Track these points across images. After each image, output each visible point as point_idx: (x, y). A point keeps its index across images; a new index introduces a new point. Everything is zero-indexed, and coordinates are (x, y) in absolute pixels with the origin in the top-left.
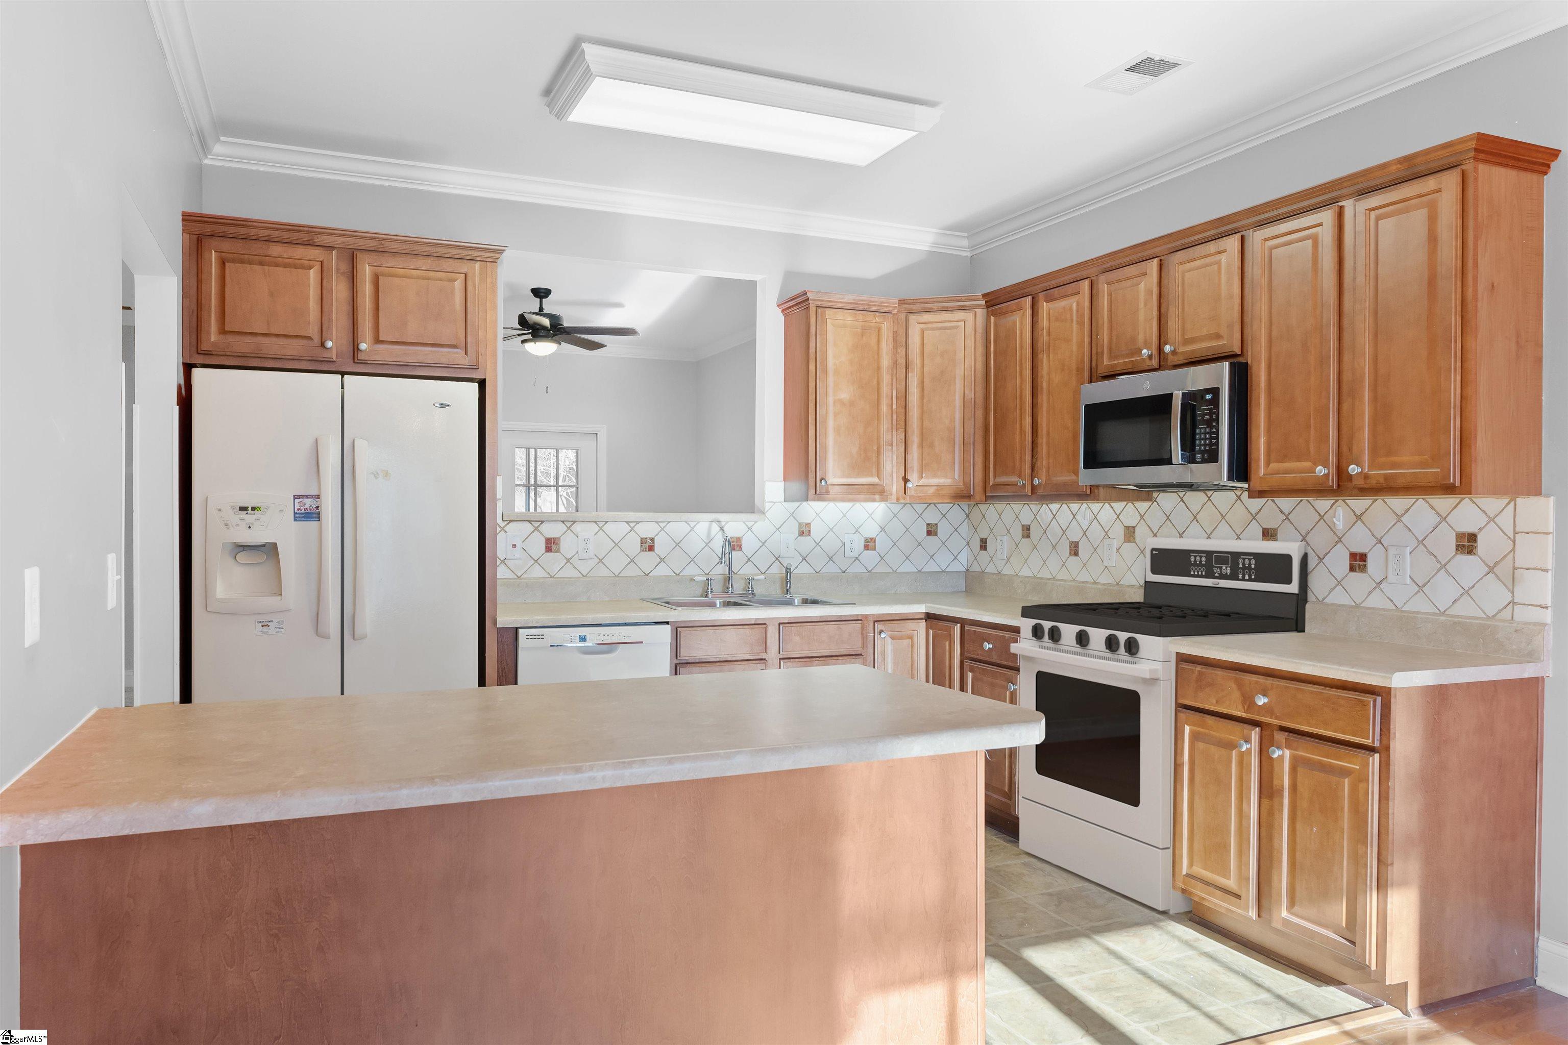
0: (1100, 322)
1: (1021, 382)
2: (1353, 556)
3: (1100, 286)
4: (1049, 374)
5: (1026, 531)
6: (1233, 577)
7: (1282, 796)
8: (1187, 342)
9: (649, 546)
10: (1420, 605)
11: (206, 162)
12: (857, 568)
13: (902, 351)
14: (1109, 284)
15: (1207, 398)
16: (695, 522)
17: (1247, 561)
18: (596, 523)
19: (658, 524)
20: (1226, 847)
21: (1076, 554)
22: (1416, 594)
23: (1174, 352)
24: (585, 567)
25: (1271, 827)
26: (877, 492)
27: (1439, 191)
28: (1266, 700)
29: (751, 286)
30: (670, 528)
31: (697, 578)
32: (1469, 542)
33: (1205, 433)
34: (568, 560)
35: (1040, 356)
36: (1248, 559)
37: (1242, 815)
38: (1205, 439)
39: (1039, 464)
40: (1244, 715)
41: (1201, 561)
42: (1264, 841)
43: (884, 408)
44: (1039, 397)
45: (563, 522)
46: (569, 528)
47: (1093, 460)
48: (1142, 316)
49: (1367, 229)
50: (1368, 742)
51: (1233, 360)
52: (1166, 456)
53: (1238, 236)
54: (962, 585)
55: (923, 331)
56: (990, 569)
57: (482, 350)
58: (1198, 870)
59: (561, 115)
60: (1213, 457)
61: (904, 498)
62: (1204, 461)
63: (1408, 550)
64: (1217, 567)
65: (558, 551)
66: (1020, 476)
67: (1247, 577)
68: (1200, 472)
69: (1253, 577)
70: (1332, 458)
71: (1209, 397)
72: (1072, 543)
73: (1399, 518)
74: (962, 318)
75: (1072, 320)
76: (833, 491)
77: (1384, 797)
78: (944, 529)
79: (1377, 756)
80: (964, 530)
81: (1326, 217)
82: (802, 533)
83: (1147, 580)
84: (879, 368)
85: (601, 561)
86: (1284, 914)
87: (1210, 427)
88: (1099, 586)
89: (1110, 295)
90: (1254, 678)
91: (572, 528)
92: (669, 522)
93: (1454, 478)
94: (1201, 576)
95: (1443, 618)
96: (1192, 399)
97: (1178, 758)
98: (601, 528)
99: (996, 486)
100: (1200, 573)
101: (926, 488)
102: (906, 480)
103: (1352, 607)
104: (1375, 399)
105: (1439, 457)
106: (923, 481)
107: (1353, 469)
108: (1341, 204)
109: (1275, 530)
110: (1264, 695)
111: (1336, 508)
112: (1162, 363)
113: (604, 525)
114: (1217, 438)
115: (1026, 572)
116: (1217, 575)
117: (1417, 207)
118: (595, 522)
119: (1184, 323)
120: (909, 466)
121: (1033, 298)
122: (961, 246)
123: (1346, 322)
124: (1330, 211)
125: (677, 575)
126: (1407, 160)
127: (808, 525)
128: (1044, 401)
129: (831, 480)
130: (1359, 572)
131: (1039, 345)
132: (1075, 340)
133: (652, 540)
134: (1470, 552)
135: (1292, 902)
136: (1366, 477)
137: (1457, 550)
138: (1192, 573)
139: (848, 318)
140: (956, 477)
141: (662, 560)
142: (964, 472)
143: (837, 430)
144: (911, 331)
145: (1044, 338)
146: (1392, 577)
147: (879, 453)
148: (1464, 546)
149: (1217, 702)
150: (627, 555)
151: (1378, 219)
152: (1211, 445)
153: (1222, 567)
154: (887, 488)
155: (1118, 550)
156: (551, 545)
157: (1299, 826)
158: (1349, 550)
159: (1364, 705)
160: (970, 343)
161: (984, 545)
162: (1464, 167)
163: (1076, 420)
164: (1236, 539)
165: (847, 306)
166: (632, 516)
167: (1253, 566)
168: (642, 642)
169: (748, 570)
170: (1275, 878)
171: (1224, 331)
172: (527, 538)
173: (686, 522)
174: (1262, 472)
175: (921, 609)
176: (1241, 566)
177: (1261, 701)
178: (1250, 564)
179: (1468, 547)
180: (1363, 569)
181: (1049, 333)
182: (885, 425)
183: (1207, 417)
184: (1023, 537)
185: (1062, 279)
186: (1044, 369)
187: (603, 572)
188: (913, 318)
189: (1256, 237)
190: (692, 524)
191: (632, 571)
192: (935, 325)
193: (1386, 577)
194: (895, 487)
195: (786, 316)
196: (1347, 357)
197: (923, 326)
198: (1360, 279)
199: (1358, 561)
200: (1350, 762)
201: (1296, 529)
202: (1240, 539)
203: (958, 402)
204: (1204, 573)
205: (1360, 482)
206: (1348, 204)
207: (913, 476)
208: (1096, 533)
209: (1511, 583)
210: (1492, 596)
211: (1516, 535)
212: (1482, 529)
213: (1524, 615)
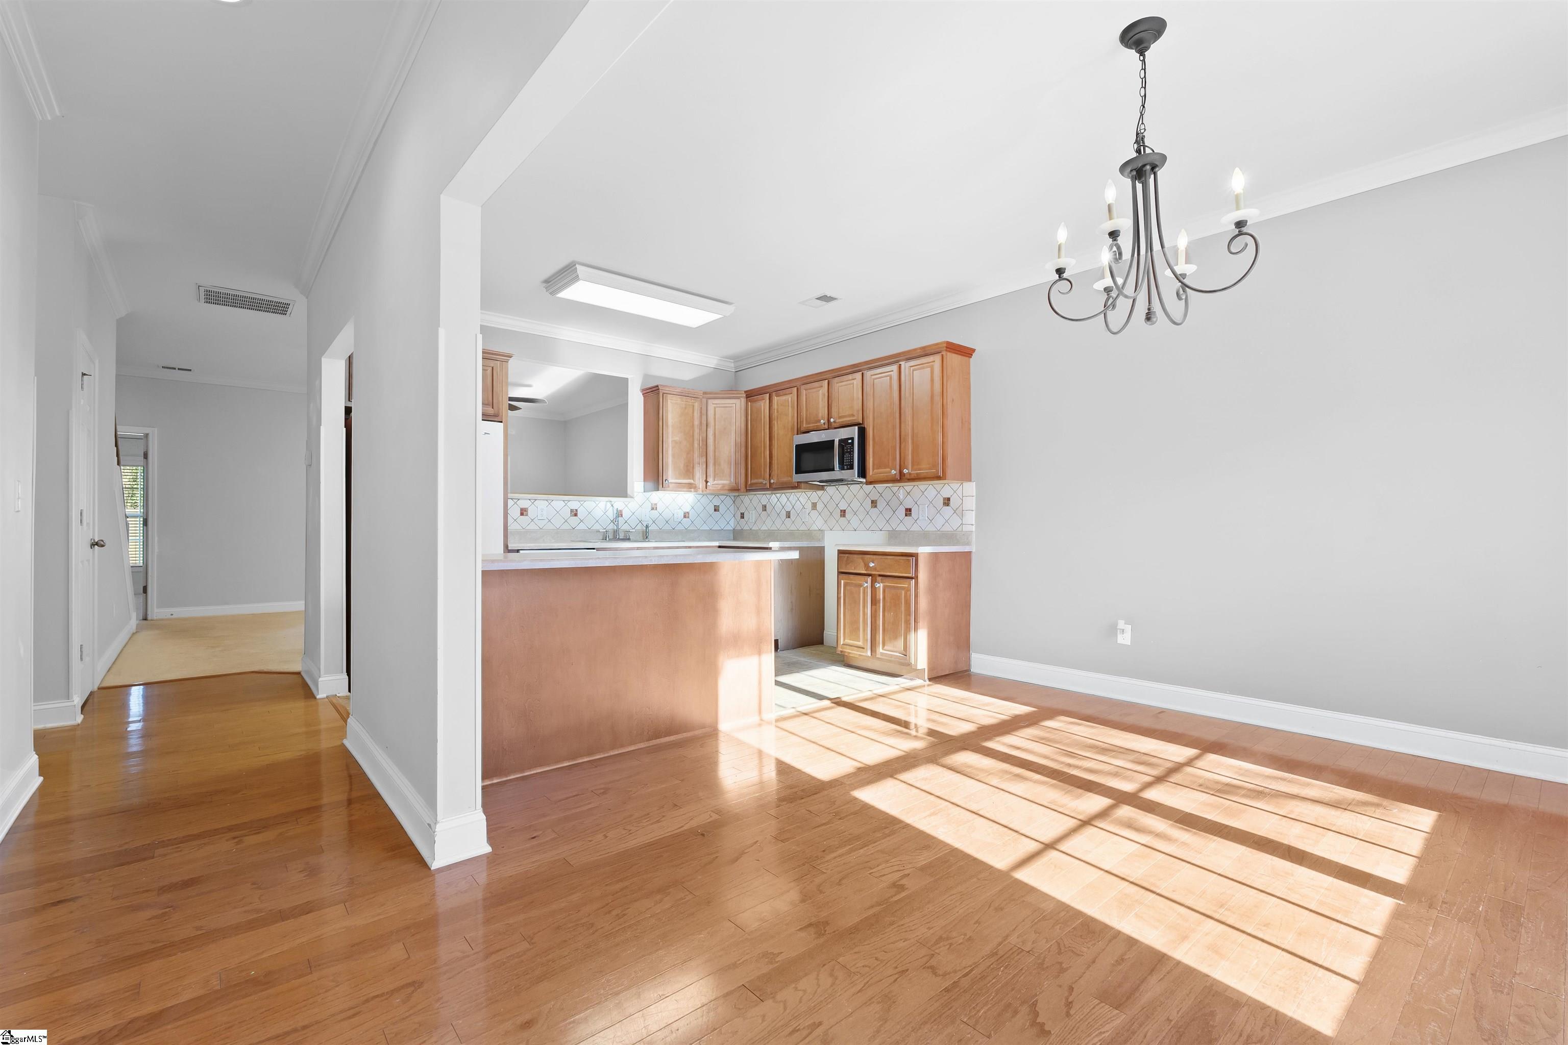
0: (802, 408)
1: (764, 434)
2: (906, 510)
3: (802, 390)
4: (778, 430)
5: (764, 508)
7: (880, 603)
8: (840, 417)
9: (575, 513)
10: (931, 528)
12: (680, 527)
13: (704, 417)
14: (806, 390)
16: (599, 502)
18: (547, 501)
19: (579, 503)
20: (858, 629)
21: (789, 517)
22: (929, 522)
23: (834, 422)
24: (541, 524)
25: (875, 617)
26: (691, 487)
27: (934, 361)
28: (873, 565)
29: (625, 381)
30: (586, 505)
31: (601, 530)
32: (947, 501)
33: (848, 457)
34: (532, 520)
35: (773, 422)
37: (864, 614)
38: (848, 459)
39: (773, 473)
40: (865, 572)
42: (873, 624)
43: (696, 445)
44: (773, 441)
45: (530, 500)
46: (533, 503)
47: (799, 471)
48: (821, 406)
49: (910, 374)
50: (910, 575)
51: (859, 426)
52: (832, 468)
53: (861, 373)
54: (732, 536)
55: (715, 408)
56: (746, 528)
57: (500, 407)
58: (848, 641)
59: (553, 293)
60: (851, 467)
61: (706, 491)
62: (848, 469)
63: (927, 506)
65: (527, 515)
66: (764, 479)
68: (846, 474)
70: (898, 467)
71: (850, 441)
72: (787, 512)
73: (922, 492)
74: (735, 402)
75: (789, 406)
76: (671, 486)
77: (916, 596)
78: (722, 509)
79: (914, 580)
80: (732, 508)
81: (894, 368)
82: (653, 509)
84: (693, 425)
85: (550, 521)
86: (881, 651)
87: (850, 454)
88: (801, 531)
89: (806, 395)
90: (869, 556)
91: (535, 503)
92: (585, 502)
93: (941, 474)
95: (938, 532)
96: (843, 442)
97: (839, 595)
98: (549, 504)
99: (752, 484)
101: (717, 486)
102: (707, 482)
103: (906, 531)
104: (913, 443)
105: (935, 466)
106: (716, 482)
107: (905, 471)
108: (900, 363)
109: (876, 500)
110: (873, 563)
111: (900, 489)
112: (830, 426)
113: (551, 502)
114: (853, 459)
115: (764, 528)
117: (927, 367)
119: (838, 409)
120: (708, 474)
121: (770, 395)
122: (731, 366)
123: (902, 411)
124: (896, 366)
125: (590, 527)
126: (923, 348)
127: (656, 504)
128: (775, 443)
129: (670, 480)
130: (909, 516)
131: (773, 417)
132: (790, 415)
133: (576, 510)
134: (948, 505)
135: (884, 645)
136: (910, 474)
137: (943, 505)
139: (678, 400)
140: (732, 480)
141: (582, 521)
142: (736, 477)
143: (673, 456)
144: (709, 408)
145: (775, 414)
146: (921, 518)
147: (693, 468)
148: (946, 503)
149: (855, 568)
150: (564, 518)
151: (913, 371)
152: (851, 462)
154: (697, 486)
155: (809, 514)
156: (524, 512)
157: (886, 614)
158: (905, 507)
159: (909, 561)
160: (738, 415)
161: (742, 516)
162: (942, 353)
163: (791, 452)
165: (677, 393)
166: (566, 498)
169: (625, 527)
170: (877, 637)
171: (855, 413)
173: (594, 502)
174: (871, 474)
175: (717, 544)
177: (872, 565)
181: (778, 412)
182: (696, 454)
183: (849, 450)
184: (763, 511)
185: (785, 386)
186: (775, 428)
187: (550, 526)
188: (710, 401)
189: (868, 374)
190: (597, 503)
191: (566, 526)
192: (721, 405)
193: (919, 518)
194: (701, 484)
195: (644, 396)
196: (903, 425)
197: (715, 405)
198: (907, 395)
199: (908, 512)
200: (904, 584)
201: (885, 499)
203: (733, 444)
205: (908, 477)
206: (902, 363)
207: (710, 480)
208: (798, 506)
209: (962, 516)
210: (955, 523)
211: (963, 497)
212: (951, 496)
213: (966, 528)
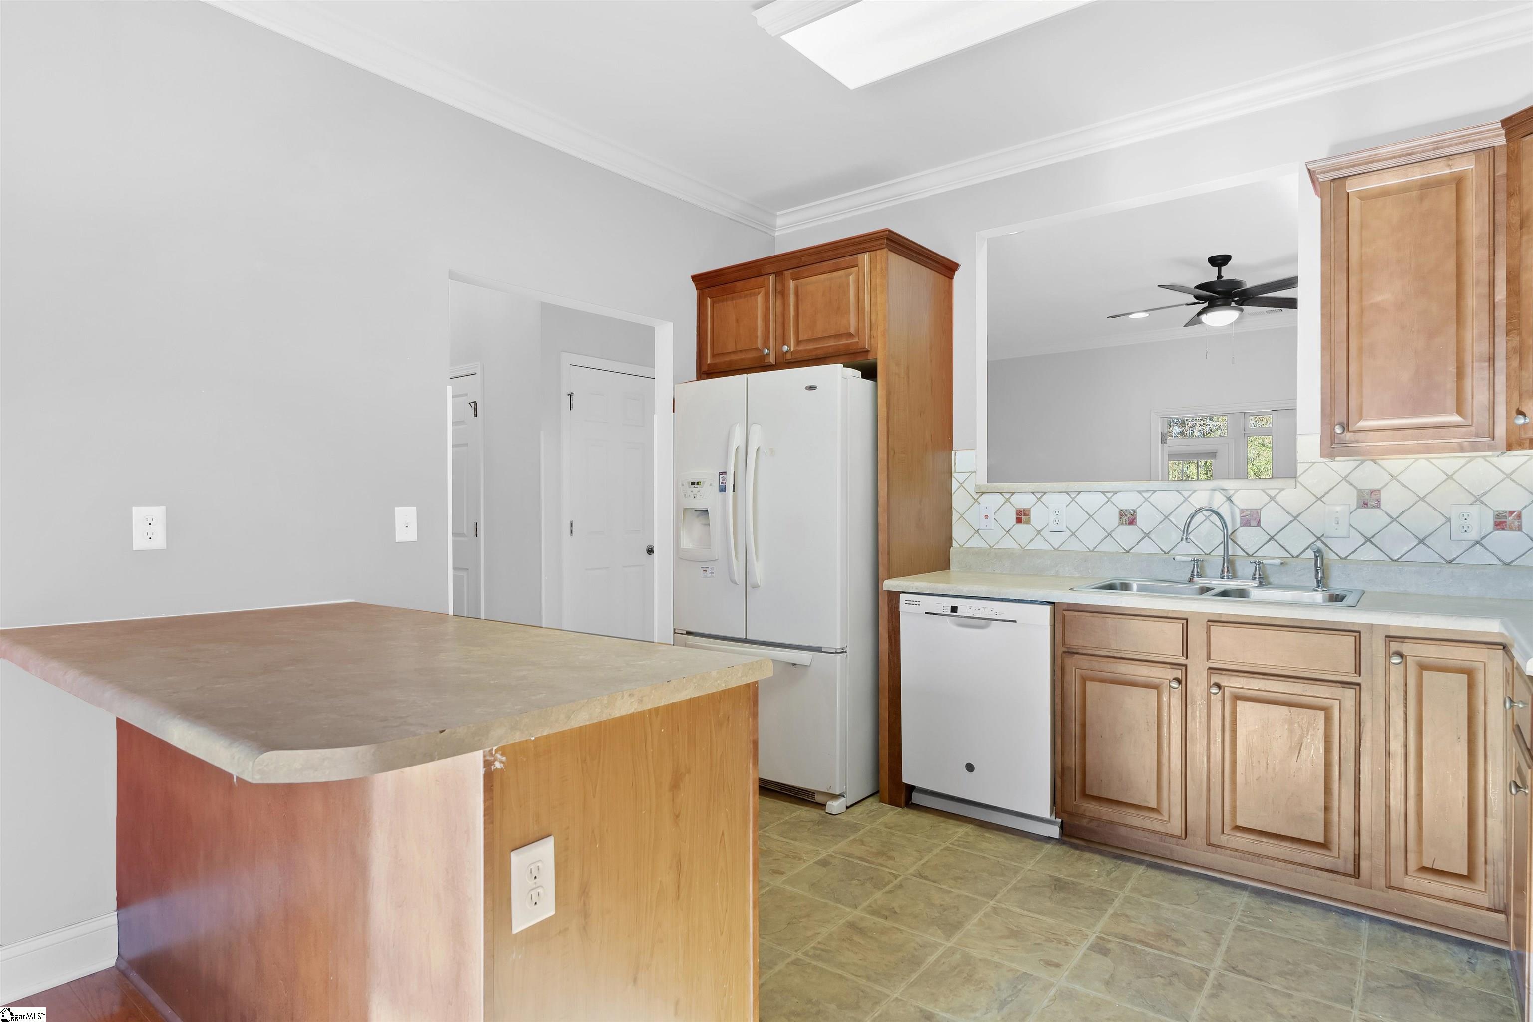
9: (1129, 518)
11: (777, 234)
16: (1191, 490)
18: (1068, 494)
19: (1141, 494)
24: (1057, 541)
30: (1155, 498)
34: (1039, 532)
45: (1034, 492)
46: (1039, 499)
65: (1028, 522)
82: (1364, 504)
85: (1073, 534)
91: (1044, 499)
92: (1155, 491)
98: (1073, 499)
113: (1078, 495)
118: (1067, 492)
125: (1165, 553)
127: (1376, 491)
133: (1134, 512)
139: (1390, 183)
141: (1146, 535)
147: (1460, 375)
150: (1104, 529)
156: (1022, 517)
166: (1108, 485)
168: (1015, 622)
169: (1270, 552)
172: (998, 509)
173: (1177, 491)
187: (1074, 546)
190: (1186, 494)
191: (1108, 547)
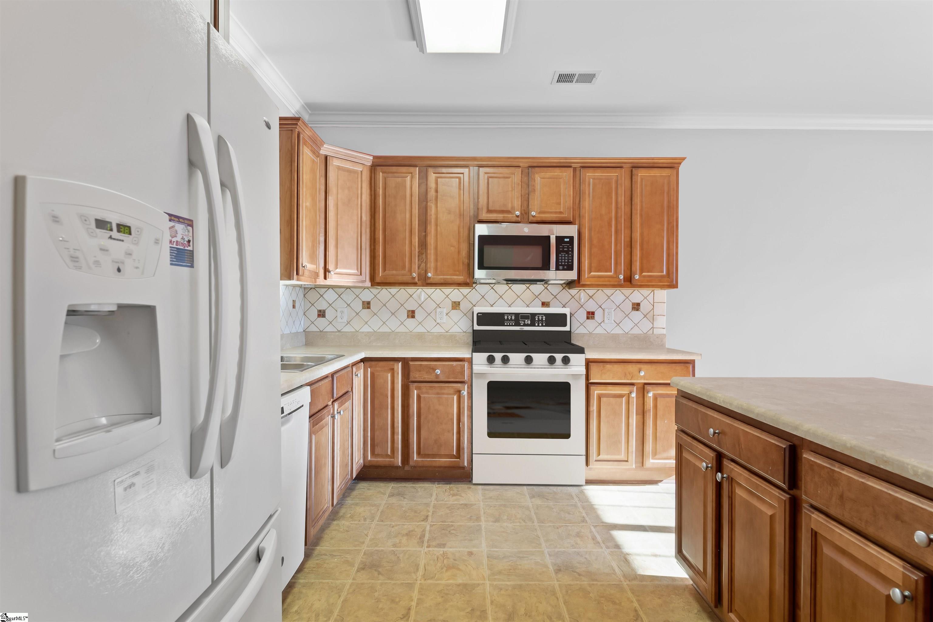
0: (479, 193)
2: (588, 313)
3: (479, 173)
4: (437, 215)
5: (367, 305)
6: (533, 324)
7: (650, 412)
10: (618, 331)
14: (485, 173)
15: (565, 240)
17: (540, 318)
20: (619, 442)
21: (413, 317)
22: (616, 326)
23: (537, 216)
25: (643, 427)
32: (637, 306)
33: (565, 257)
36: (541, 316)
37: (629, 425)
39: (428, 265)
41: (511, 318)
42: (639, 434)
44: (428, 226)
47: (482, 266)
53: (572, 169)
56: (329, 329)
60: (570, 268)
62: (564, 269)
63: (613, 310)
64: (522, 321)
66: (410, 272)
67: (540, 325)
69: (544, 324)
70: (623, 273)
71: (568, 240)
72: (409, 311)
73: (609, 297)
75: (456, 187)
76: (305, 273)
78: (297, 304)
83: (474, 329)
87: (568, 254)
89: (487, 179)
93: (675, 282)
94: (512, 325)
95: (627, 335)
96: (559, 240)
97: (589, 408)
99: (386, 276)
100: (511, 324)
104: (642, 250)
106: (338, 271)
109: (549, 302)
111: (581, 293)
114: (572, 259)
115: (366, 329)
116: (522, 324)
121: (422, 169)
128: (432, 229)
130: (591, 319)
132: (459, 199)
134: (638, 310)
135: (654, 454)
136: (639, 280)
137: (632, 309)
138: (506, 324)
146: (606, 321)
147: (317, 248)
148: (635, 308)
152: (568, 262)
153: (525, 321)
154: (319, 274)
155: (447, 314)
157: (658, 422)
158: (586, 311)
161: (322, 314)
164: (526, 307)
165: (308, 138)
167: (544, 320)
170: (646, 447)
174: (586, 276)
176: (537, 319)
178: (542, 319)
179: (637, 308)
180: (593, 318)
184: (363, 308)
192: (344, 168)
193: (604, 321)
194: (321, 272)
196: (628, 231)
199: (591, 315)
201: (560, 302)
202: (529, 307)
204: (513, 324)
208: (429, 305)
209: (653, 321)
210: (646, 326)
211: (654, 303)
212: (641, 301)
213: (656, 332)
